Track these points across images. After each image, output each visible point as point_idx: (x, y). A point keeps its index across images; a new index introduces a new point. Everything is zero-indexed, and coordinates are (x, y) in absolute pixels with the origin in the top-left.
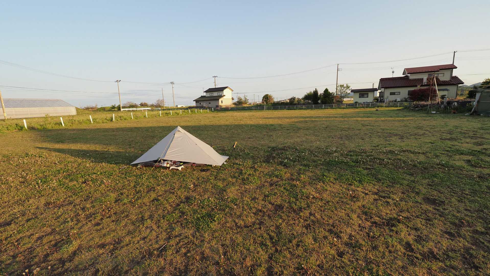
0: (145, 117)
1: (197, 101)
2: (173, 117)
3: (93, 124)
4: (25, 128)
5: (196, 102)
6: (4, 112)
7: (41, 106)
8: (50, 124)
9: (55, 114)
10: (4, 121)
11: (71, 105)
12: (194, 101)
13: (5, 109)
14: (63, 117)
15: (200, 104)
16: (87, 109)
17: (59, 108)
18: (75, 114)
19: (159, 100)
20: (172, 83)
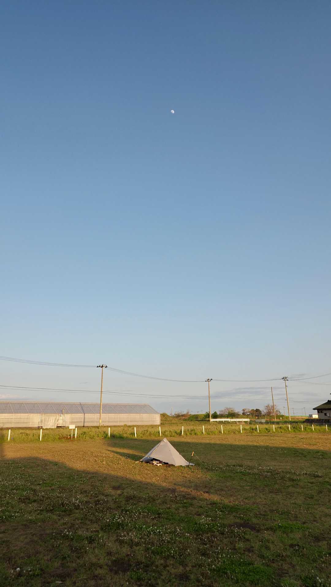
0: (220, 432)
1: (319, 410)
2: (259, 436)
3: (162, 436)
4: (108, 436)
5: (318, 412)
6: (100, 419)
7: (130, 412)
8: (126, 433)
9: (140, 423)
10: (98, 428)
11: (157, 412)
12: (314, 409)
13: (102, 414)
14: (138, 426)
15: (325, 414)
16: (178, 416)
17: (145, 415)
18: (158, 424)
19: (269, 406)
20: (285, 379)
